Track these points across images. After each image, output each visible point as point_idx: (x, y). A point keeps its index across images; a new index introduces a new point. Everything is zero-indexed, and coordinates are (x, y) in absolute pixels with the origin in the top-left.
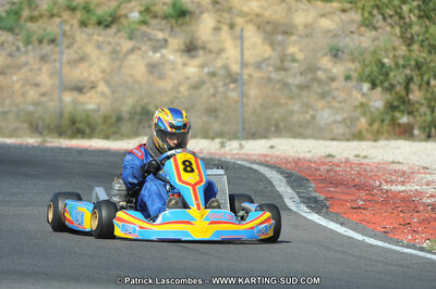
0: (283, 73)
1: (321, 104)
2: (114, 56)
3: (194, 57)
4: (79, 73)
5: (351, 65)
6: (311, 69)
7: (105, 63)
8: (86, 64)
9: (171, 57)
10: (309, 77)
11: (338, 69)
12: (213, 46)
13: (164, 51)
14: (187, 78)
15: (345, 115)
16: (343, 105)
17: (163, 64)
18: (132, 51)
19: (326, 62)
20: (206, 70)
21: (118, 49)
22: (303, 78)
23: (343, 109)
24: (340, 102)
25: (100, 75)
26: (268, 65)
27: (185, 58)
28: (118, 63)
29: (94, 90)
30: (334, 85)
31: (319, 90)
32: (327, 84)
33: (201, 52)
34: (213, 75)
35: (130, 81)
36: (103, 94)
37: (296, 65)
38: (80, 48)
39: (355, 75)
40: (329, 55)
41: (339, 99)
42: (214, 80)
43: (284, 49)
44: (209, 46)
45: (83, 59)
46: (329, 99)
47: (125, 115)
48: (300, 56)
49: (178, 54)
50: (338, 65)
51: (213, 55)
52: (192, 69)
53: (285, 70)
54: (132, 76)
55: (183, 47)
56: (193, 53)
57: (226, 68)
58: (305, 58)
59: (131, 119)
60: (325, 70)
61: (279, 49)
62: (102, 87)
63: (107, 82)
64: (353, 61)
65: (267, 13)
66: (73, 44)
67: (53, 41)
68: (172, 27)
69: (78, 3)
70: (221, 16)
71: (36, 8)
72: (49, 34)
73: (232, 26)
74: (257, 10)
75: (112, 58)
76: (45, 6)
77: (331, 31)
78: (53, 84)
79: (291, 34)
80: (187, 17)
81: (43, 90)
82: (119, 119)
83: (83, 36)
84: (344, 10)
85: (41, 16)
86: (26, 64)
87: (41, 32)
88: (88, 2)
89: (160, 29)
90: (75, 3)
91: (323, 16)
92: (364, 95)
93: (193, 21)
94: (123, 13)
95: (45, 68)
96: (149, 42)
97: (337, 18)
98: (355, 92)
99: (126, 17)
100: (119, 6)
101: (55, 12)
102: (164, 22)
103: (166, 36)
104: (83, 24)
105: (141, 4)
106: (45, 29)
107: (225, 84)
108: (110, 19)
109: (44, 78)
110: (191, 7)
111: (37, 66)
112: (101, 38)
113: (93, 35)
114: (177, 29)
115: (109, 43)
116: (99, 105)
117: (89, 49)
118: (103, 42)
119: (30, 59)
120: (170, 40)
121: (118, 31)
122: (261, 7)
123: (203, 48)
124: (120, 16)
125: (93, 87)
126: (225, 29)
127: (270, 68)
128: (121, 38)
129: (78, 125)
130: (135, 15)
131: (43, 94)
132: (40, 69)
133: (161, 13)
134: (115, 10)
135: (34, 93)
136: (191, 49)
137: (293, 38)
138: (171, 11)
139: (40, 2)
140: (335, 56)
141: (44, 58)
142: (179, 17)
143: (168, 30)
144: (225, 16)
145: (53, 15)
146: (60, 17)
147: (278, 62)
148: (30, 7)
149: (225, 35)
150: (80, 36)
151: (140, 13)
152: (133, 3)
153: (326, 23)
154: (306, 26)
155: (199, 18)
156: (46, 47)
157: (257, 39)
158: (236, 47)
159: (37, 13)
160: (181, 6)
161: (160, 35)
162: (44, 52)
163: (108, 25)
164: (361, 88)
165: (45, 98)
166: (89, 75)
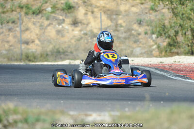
1: (135, 45)
3: (77, 27)
4: (27, 36)
5: (147, 27)
6: (129, 30)
7: (37, 31)
8: (28, 32)
9: (67, 27)
10: (129, 33)
11: (141, 30)
12: (85, 22)
13: (63, 25)
14: (75, 36)
15: (146, 50)
16: (145, 45)
17: (63, 30)
18: (49, 25)
19: (136, 27)
20: (82, 32)
21: (42, 24)
22: (126, 34)
23: (145, 47)
24: (143, 44)
25: (36, 37)
26: (110, 29)
27: (73, 28)
28: (43, 31)
29: (33, 43)
30: (140, 37)
31: (134, 39)
32: (137, 36)
33: (80, 24)
34: (86, 34)
35: (49, 38)
36: (37, 45)
37: (122, 28)
38: (26, 24)
39: (149, 32)
40: (137, 23)
41: (142, 43)
42: (86, 36)
43: (117, 22)
44: (83, 22)
45: (27, 29)
46: (138, 43)
47: (49, 53)
48: (124, 24)
49: (70, 26)
50: (141, 28)
51: (85, 26)
52: (77, 32)
53: (118, 31)
54: (49, 36)
55: (71, 22)
56: (76, 25)
57: (91, 31)
58: (127, 25)
59: (52, 55)
60: (136, 30)
61: (114, 22)
62: (37, 42)
63: (39, 40)
64: (148, 25)
65: (108, 6)
66: (23, 23)
67: (13, 22)
68: (66, 14)
69: (24, 5)
70: (87, 8)
71: (5, 7)
72: (12, 19)
73: (93, 12)
74: (103, 5)
75: (40, 29)
76: (9, 7)
77: (137, 13)
78: (15, 41)
79: (119, 15)
80: (72, 9)
81: (10, 44)
82: (47, 55)
83: (27, 19)
84: (142, 4)
85: (7, 11)
86: (3, 32)
87: (8, 18)
88: (28, 4)
89: (61, 15)
90: (22, 5)
91: (133, 6)
92: (154, 41)
93: (75, 11)
94: (44, 8)
95: (11, 34)
96: (56, 21)
97: (139, 7)
98: (149, 40)
99: (45, 10)
100: (42, 5)
101: (14, 9)
102: (62, 12)
103: (64, 18)
104: (27, 14)
105: (51, 5)
106: (10, 17)
107: (91, 38)
108: (38, 11)
109: (11, 38)
110: (74, 5)
111: (7, 33)
112: (35, 20)
113: (31, 18)
114: (68, 15)
115: (39, 22)
116: (36, 49)
117: (30, 25)
118: (36, 22)
119: (4, 30)
120: (66, 19)
121: (42, 16)
122: (105, 3)
123: (81, 22)
124: (43, 10)
125: (33, 42)
126: (90, 13)
127: (111, 31)
128: (44, 19)
129: (29, 58)
130: (49, 9)
131: (11, 46)
132: (9, 35)
133: (61, 8)
134: (40, 7)
135: (7, 46)
136: (75, 23)
137: (120, 17)
138: (65, 7)
139: (6, 5)
140: (140, 24)
141: (10, 30)
142: (69, 9)
143: (65, 15)
144: (89, 8)
145: (12, 11)
146: (16, 11)
147: (114, 28)
148: (2, 7)
149: (90, 16)
150: (25, 19)
151: (51, 8)
152: (48, 4)
153: (134, 9)
154: (126, 11)
155: (77, 9)
156: (11, 25)
157: (104, 17)
158: (95, 21)
159: (5, 10)
160: (69, 4)
161: (61, 18)
162: (10, 27)
163: (37, 14)
164: (152, 38)
165: (12, 48)
166: (31, 36)
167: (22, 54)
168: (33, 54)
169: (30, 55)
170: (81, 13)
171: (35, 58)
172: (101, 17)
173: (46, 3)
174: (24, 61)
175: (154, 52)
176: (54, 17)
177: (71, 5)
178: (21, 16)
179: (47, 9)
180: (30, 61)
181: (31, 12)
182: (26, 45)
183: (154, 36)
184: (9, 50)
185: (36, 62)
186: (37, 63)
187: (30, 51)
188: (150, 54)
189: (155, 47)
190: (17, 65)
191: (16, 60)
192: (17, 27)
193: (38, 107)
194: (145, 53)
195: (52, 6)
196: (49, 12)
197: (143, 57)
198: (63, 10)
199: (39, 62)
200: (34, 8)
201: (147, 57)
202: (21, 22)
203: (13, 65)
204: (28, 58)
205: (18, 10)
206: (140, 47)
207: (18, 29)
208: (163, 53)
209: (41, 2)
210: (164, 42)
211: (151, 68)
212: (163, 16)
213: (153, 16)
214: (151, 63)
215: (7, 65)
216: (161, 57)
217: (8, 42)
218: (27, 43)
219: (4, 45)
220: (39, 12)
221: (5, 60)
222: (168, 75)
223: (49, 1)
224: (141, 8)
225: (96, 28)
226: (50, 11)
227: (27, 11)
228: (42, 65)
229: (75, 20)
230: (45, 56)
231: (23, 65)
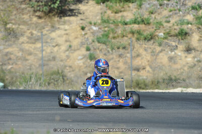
2: (153, 54)
3: (190, 53)
4: (137, 62)
7: (149, 58)
8: (140, 58)
9: (179, 54)
13: (176, 51)
14: (188, 63)
17: (176, 57)
18: (161, 52)
20: (196, 59)
21: (154, 50)
25: (147, 63)
27: (186, 54)
28: (155, 57)
29: (144, 70)
33: (193, 51)
34: (199, 61)
35: (161, 65)
36: (148, 71)
38: (137, 50)
42: (200, 64)
44: (197, 49)
45: (138, 56)
47: (160, 81)
49: (183, 52)
51: (199, 52)
52: (190, 59)
54: (161, 63)
55: (185, 49)
59: (164, 82)
62: (148, 68)
63: (150, 66)
66: (134, 48)
67: (124, 48)
68: (179, 40)
71: (116, 33)
72: (122, 45)
76: (120, 32)
78: (126, 68)
81: (121, 71)
82: (158, 82)
83: (138, 45)
85: (118, 37)
86: (113, 58)
87: (119, 44)
88: (139, 30)
89: (174, 41)
90: (134, 30)
94: (156, 34)
95: (121, 60)
96: (169, 48)
99: (157, 36)
101: (125, 34)
102: (175, 38)
103: (177, 44)
104: (138, 39)
105: (164, 30)
106: (120, 42)
109: (121, 65)
110: (188, 31)
111: (117, 60)
112: (146, 46)
113: (142, 44)
114: (181, 41)
115: (150, 48)
116: (147, 76)
117: (141, 51)
118: (148, 48)
119: (114, 56)
120: (178, 46)
121: (154, 42)
123: (194, 49)
124: (155, 36)
125: (144, 68)
128: (156, 45)
130: (162, 34)
132: (119, 61)
133: (174, 34)
135: (117, 72)
136: (188, 50)
139: (117, 30)
141: (120, 56)
145: (123, 36)
146: (127, 37)
148: (113, 33)
150: (136, 45)
151: (164, 34)
152: (161, 30)
155: (191, 35)
156: (121, 51)
159: (116, 35)
161: (174, 44)
162: (120, 53)
163: (149, 40)
165: (122, 74)
166: (142, 63)
167: (132, 81)
168: (144, 82)
169: (140, 83)
170: (195, 39)
171: (146, 86)
173: (159, 28)
174: (134, 88)
176: (167, 43)
178: (132, 41)
180: (140, 88)
181: (142, 37)
186: (148, 91)
187: (141, 78)
192: (128, 53)
195: (164, 32)
198: (176, 35)
199: (150, 89)
200: (146, 33)
202: (132, 47)
204: (138, 85)
207: (128, 55)
209: (153, 28)
217: (118, 68)
219: (114, 72)
220: (150, 38)
223: (162, 27)
226: (162, 37)
227: (139, 36)
229: (188, 47)
230: (156, 83)
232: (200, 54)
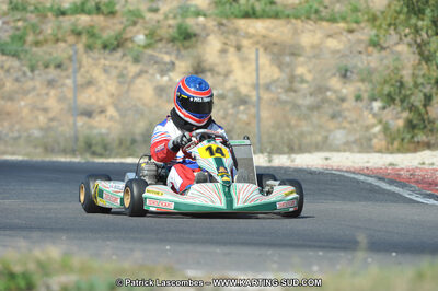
0: (292, 94)
1: (332, 125)
2: (121, 80)
4: (88, 97)
5: (360, 85)
6: (321, 89)
7: (112, 87)
8: (93, 89)
10: (320, 97)
11: (347, 90)
12: (221, 69)
13: (171, 74)
15: (358, 136)
16: (355, 125)
17: (171, 87)
18: (139, 75)
19: (335, 82)
21: (125, 72)
22: (313, 99)
23: (355, 130)
24: (351, 122)
25: (109, 100)
26: (277, 87)
28: (126, 87)
29: (103, 115)
30: (345, 105)
31: (330, 111)
32: (337, 105)
33: (209, 75)
34: (222, 97)
35: (139, 104)
36: (112, 118)
37: (305, 86)
38: (87, 72)
39: (365, 96)
40: (338, 75)
41: (349, 119)
42: (224, 102)
43: (293, 71)
44: (216, 69)
45: (90, 83)
46: (340, 119)
47: (138, 138)
48: (309, 77)
50: (347, 86)
51: (222, 78)
53: (295, 91)
54: (140, 99)
55: (190, 70)
57: (235, 90)
58: (314, 79)
59: (144, 142)
60: (335, 91)
61: (287, 70)
62: (111, 111)
63: (116, 107)
64: (363, 80)
65: (273, 35)
66: (80, 67)
67: (59, 66)
68: (178, 50)
69: (84, 28)
70: (226, 38)
71: (40, 32)
72: (56, 58)
73: (238, 48)
74: (263, 32)
75: (119, 83)
76: (50, 31)
77: (339, 51)
78: (62, 109)
79: (299, 55)
80: (193, 40)
81: (51, 115)
82: (134, 142)
83: (90, 60)
84: (351, 31)
85: (46, 41)
86: (34, 88)
87: (47, 57)
88: (92, 27)
89: (167, 53)
90: (80, 28)
91: (330, 36)
92: (375, 115)
93: (199, 43)
94: (129, 36)
95: (52, 92)
96: (156, 66)
97: (344, 39)
98: (365, 113)
99: (132, 40)
100: (124, 29)
101: (60, 36)
102: (170, 44)
103: (173, 59)
104: (89, 48)
105: (146, 29)
106: (50, 54)
107: (235, 106)
108: (116, 43)
109: (52, 102)
110: (196, 29)
111: (44, 91)
112: (107, 63)
113: (99, 59)
114: (183, 52)
115: (116, 67)
116: (109, 128)
117: (97, 73)
118: (110, 66)
119: (38, 84)
120: (177, 63)
121: (124, 55)
122: (267, 28)
123: (211, 70)
124: (126, 40)
125: (102, 111)
126: (232, 50)
127: (280, 90)
128: (127, 61)
129: (94, 148)
130: (141, 38)
131: (52, 120)
132: (47, 94)
133: (167, 36)
134: (120, 34)
135: (42, 119)
136: (199, 71)
137: (302, 59)
138: (176, 35)
139: (43, 27)
140: (344, 76)
141: (51, 83)
142: (185, 39)
143: (175, 52)
144: (232, 37)
145: (57, 41)
146: (65, 41)
147: (287, 83)
148: (34, 32)
149: (232, 56)
150: (86, 60)
151: (146, 36)
152: (138, 27)
153: (332, 44)
154: (313, 47)
155: (204, 40)
156: (53, 73)
157: (264, 60)
158: (244, 68)
159: (41, 38)
160: (186, 29)
161: (167, 58)
162: (50, 77)
163: (114, 49)
164: (372, 109)
165: (54, 124)
166: (98, 99)
167: (76, 139)
168: (103, 140)
169: (94, 142)
170: (211, 49)
171: (106, 149)
172: (257, 60)
173: (135, 23)
174: (81, 154)
175: (375, 141)
176: (152, 57)
177: (190, 30)
178: (76, 52)
179: (136, 39)
180: (94, 154)
181: (99, 44)
182: (85, 119)
183: (377, 105)
184: (46, 130)
185: (109, 156)
186: (111, 160)
187: (95, 132)
188: (365, 146)
189: (377, 129)
190: (65, 163)
191: (64, 152)
192: (68, 77)
193: (114, 257)
194: (355, 142)
195: (147, 32)
196: (139, 46)
197: (351, 151)
198: (173, 40)
199: (116, 156)
200: (107, 35)
201: (360, 152)
202: (77, 65)
203: (57, 162)
204: (89, 147)
205: (71, 39)
206: (344, 128)
207: (68, 82)
208: (396, 144)
209: (122, 23)
210: (398, 118)
211: (368, 176)
212: (397, 59)
213: (373, 60)
214: (368, 165)
215: (43, 162)
216: (392, 153)
217: (45, 110)
218: (89, 114)
219: (37, 118)
220: (117, 45)
221: (39, 150)
222: (406, 193)
223: (141, 21)
224: (349, 40)
225: (245, 84)
226: (142, 43)
227: (91, 41)
228: (122, 164)
229: (199, 65)
230: (128, 143)
231: (79, 163)
232: (224, 81)
